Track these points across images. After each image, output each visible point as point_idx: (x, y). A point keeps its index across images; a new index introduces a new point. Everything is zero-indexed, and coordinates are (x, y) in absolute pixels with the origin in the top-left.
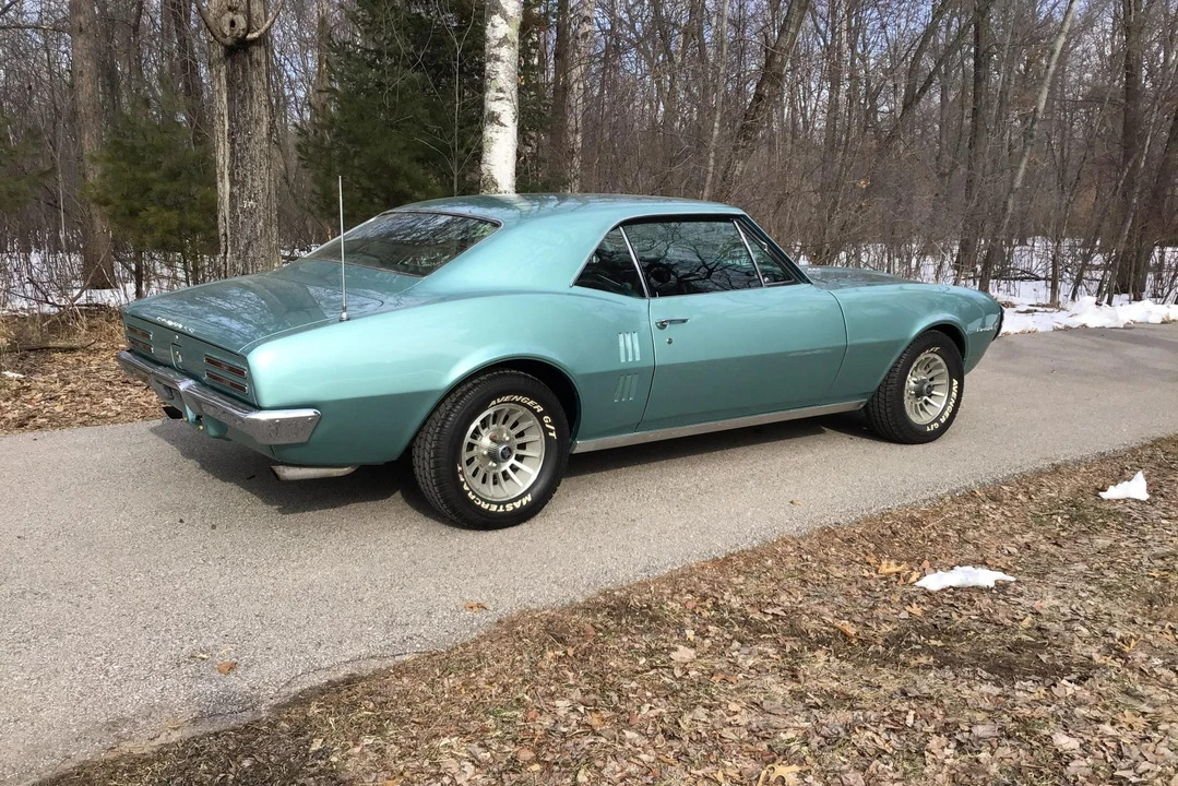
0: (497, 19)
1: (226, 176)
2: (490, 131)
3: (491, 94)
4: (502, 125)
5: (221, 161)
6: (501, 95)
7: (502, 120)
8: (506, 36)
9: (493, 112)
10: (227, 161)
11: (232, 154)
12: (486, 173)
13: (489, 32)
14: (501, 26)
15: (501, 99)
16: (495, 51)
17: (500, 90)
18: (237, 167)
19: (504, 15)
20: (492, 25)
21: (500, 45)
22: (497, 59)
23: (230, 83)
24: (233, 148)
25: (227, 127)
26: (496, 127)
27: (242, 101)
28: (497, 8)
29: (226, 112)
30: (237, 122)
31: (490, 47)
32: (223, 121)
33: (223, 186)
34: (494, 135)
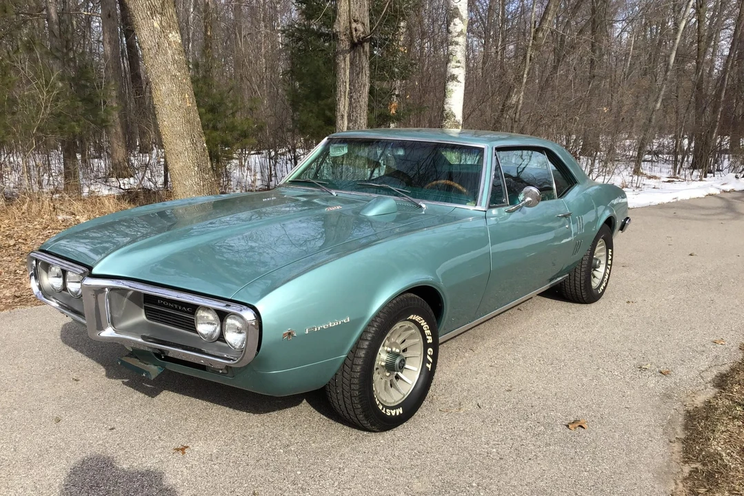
0: (457, 21)
1: (346, 118)
2: (451, 86)
3: (453, 63)
4: (459, 82)
5: (342, 108)
6: (459, 64)
7: (459, 79)
8: (462, 31)
9: (454, 75)
10: (347, 108)
11: (350, 104)
12: (448, 110)
13: (451, 28)
14: (459, 25)
15: (458, 67)
16: (456, 39)
17: (459, 62)
18: (353, 112)
19: (461, 19)
20: (454, 24)
21: (458, 36)
22: (457, 44)
23: (351, 64)
24: (351, 101)
25: (348, 89)
26: (455, 83)
27: (358, 74)
28: (457, 14)
29: (348, 80)
30: (354, 86)
31: (452, 37)
32: (345, 86)
33: (343, 123)
34: (454, 88)
